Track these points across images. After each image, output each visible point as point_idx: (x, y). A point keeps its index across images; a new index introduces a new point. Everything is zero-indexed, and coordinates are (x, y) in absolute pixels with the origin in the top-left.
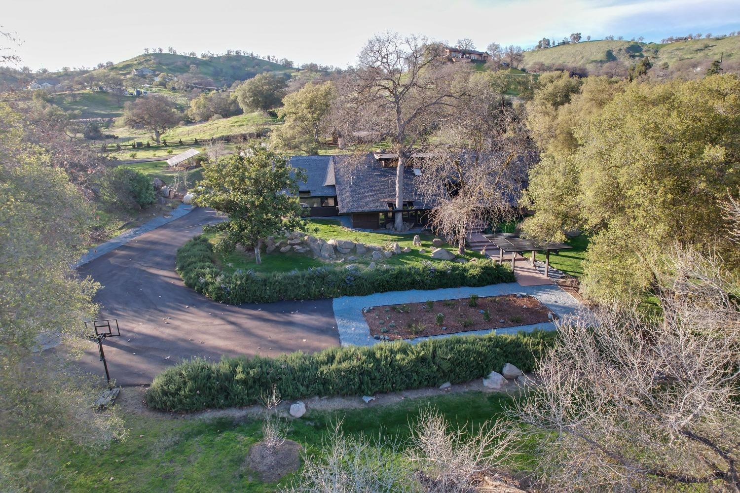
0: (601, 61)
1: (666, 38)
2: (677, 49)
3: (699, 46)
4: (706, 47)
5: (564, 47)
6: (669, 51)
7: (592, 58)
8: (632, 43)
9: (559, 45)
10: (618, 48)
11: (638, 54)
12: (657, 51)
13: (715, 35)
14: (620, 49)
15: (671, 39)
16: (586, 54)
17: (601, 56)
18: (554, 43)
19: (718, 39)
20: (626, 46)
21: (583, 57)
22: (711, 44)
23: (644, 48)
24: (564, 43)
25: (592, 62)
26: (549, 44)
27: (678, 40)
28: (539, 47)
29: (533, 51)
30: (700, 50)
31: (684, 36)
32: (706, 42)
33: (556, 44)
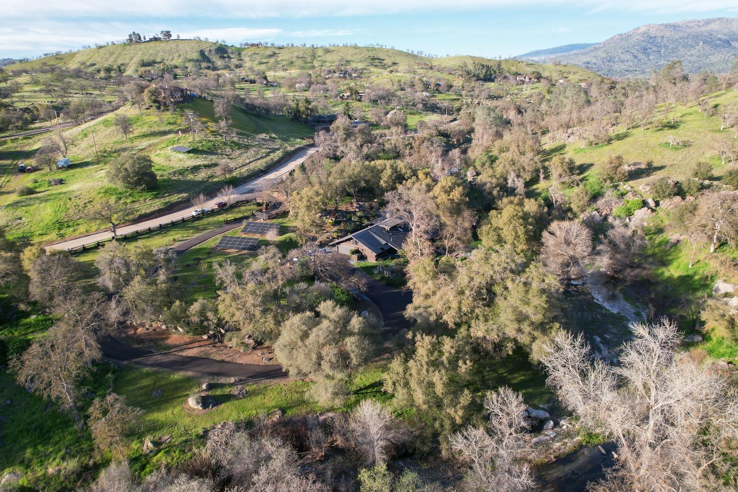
0: (197, 60)
1: (244, 42)
2: (255, 54)
3: (268, 52)
4: (274, 54)
5: (157, 43)
6: (249, 54)
7: (189, 57)
8: (218, 45)
9: (151, 40)
10: (208, 49)
11: (225, 55)
12: (240, 54)
13: (277, 44)
14: (210, 50)
15: (247, 44)
16: (181, 52)
17: (195, 56)
18: (145, 38)
19: (280, 48)
20: (213, 48)
21: (180, 56)
22: (277, 51)
23: (229, 51)
24: (156, 39)
25: (190, 60)
26: (140, 38)
27: (253, 45)
28: (131, 40)
29: (125, 44)
30: (270, 56)
31: (256, 42)
32: (273, 50)
33: (147, 39)
